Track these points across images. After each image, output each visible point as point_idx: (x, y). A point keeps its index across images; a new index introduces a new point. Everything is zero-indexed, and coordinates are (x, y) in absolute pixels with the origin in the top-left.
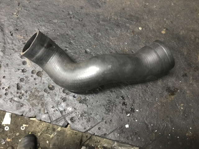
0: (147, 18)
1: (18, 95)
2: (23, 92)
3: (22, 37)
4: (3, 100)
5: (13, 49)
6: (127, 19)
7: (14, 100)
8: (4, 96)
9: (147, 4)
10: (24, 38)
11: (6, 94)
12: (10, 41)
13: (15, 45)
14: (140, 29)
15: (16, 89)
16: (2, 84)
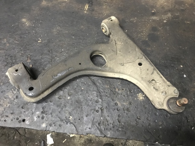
0: (183, 58)
1: (121, 126)
2: (123, 124)
3: (109, 87)
4: (113, 131)
5: (106, 96)
6: (171, 61)
7: (119, 130)
8: (112, 129)
9: (181, 47)
10: (110, 87)
11: (113, 127)
12: (102, 91)
13: (107, 93)
14: (182, 66)
15: (118, 123)
16: (109, 121)
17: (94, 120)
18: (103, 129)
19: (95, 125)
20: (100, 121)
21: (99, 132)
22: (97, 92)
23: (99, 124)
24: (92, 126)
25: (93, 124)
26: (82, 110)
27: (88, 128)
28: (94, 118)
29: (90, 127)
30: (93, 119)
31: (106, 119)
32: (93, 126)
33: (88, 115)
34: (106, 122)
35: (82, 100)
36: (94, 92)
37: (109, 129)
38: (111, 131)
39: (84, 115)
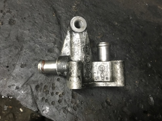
1: (72, 105)
2: (78, 102)
4: (56, 108)
7: (68, 111)
8: (57, 104)
11: (59, 101)
15: (71, 98)
16: (56, 88)
17: (31, 76)
18: (40, 98)
19: (29, 86)
20: (41, 84)
21: (30, 100)
22: (56, 36)
23: (37, 87)
24: (22, 86)
25: (27, 83)
26: (19, 54)
27: (15, 87)
28: (33, 75)
29: (20, 86)
30: (30, 74)
31: (53, 84)
32: (25, 86)
33: (25, 65)
34: (51, 88)
35: (26, 39)
36: (53, 35)
37: (50, 103)
38: (52, 106)
39: (18, 63)
